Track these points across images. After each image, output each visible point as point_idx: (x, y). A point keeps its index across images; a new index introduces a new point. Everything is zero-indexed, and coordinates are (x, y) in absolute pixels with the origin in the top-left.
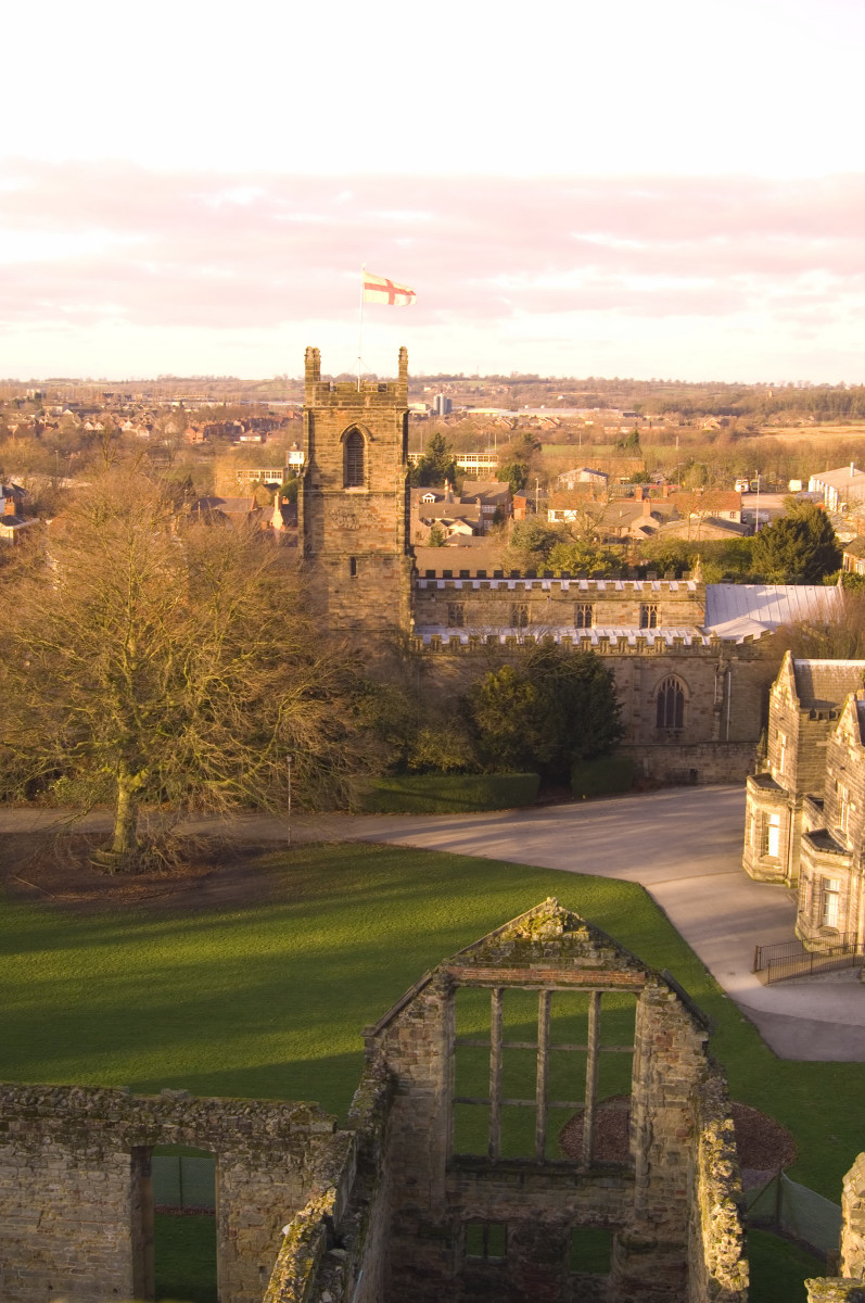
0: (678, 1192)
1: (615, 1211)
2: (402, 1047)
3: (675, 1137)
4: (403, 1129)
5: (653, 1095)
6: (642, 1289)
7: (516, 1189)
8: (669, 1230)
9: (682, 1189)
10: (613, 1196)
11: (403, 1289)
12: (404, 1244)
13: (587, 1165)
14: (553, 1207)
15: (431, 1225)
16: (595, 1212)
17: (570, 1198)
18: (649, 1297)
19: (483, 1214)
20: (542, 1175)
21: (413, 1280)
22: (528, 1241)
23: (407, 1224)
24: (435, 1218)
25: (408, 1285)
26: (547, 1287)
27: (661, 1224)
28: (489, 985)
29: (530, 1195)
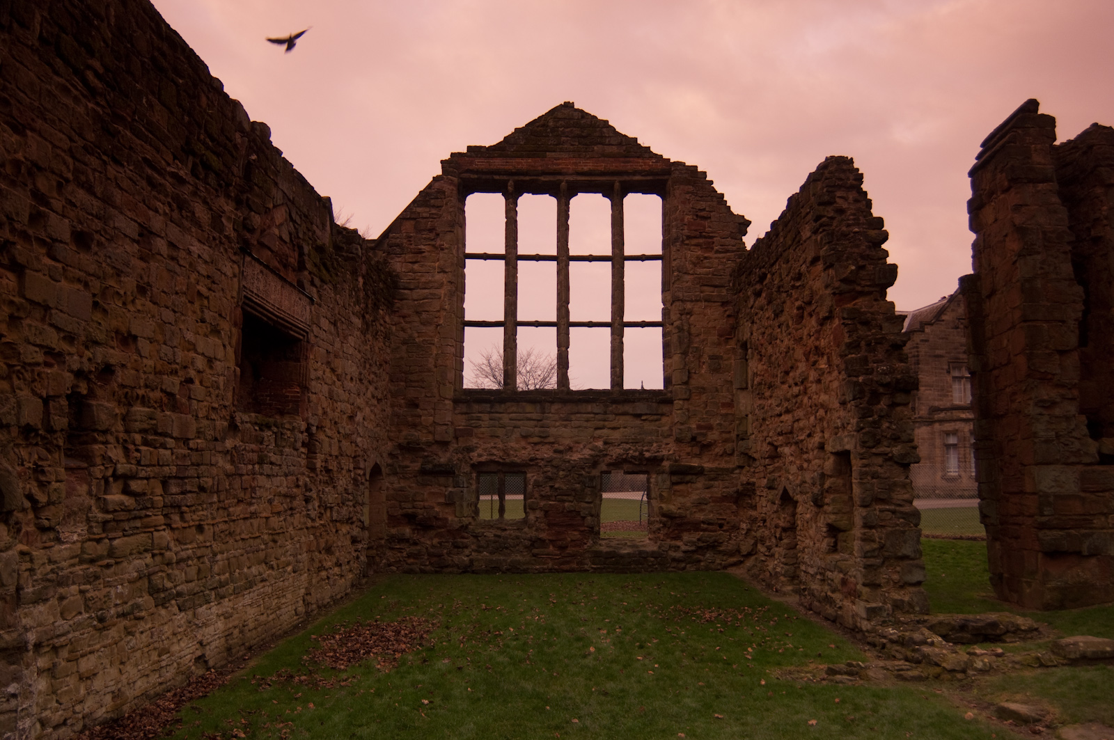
2: (405, 244)
3: (716, 337)
5: (690, 287)
6: (688, 530)
7: (535, 423)
8: (716, 455)
9: (728, 400)
10: (649, 426)
11: (402, 547)
12: (402, 485)
13: (617, 388)
14: (579, 443)
15: (436, 461)
16: (628, 446)
17: (599, 432)
18: (699, 540)
19: (498, 455)
20: (564, 402)
21: (414, 533)
22: (551, 479)
23: (407, 463)
24: (440, 453)
25: (407, 541)
26: (576, 533)
27: (706, 447)
28: (505, 177)
29: (553, 431)
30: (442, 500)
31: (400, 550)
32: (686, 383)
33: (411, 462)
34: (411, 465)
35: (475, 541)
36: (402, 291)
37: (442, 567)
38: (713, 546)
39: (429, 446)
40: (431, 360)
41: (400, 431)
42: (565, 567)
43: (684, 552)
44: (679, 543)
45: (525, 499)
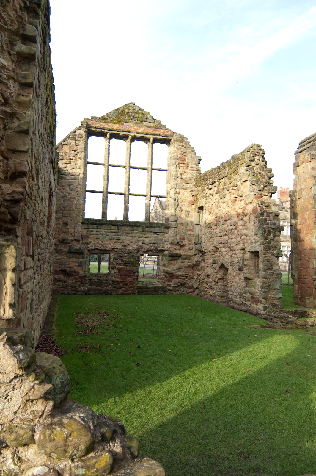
0: (190, 230)
1: (160, 244)
2: (64, 155)
3: (188, 204)
5: (179, 183)
6: (175, 279)
7: (115, 233)
8: (186, 250)
9: (191, 229)
10: (159, 237)
11: (59, 283)
12: (60, 257)
13: (148, 222)
14: (132, 243)
15: (74, 248)
16: (151, 245)
17: (140, 239)
18: (178, 282)
19: (99, 246)
20: (127, 226)
21: (65, 278)
22: (122, 257)
23: (62, 248)
24: (76, 245)
25: (61, 281)
26: (131, 279)
27: (182, 246)
28: (106, 131)
29: (122, 237)
30: (77, 264)
31: (58, 285)
32: (176, 221)
33: (64, 248)
34: (64, 249)
35: (89, 281)
36: (62, 175)
37: (76, 292)
38: (183, 285)
39: (72, 241)
40: (74, 206)
41: (59, 235)
42: (127, 292)
43: (173, 287)
44: (170, 283)
45: (109, 264)
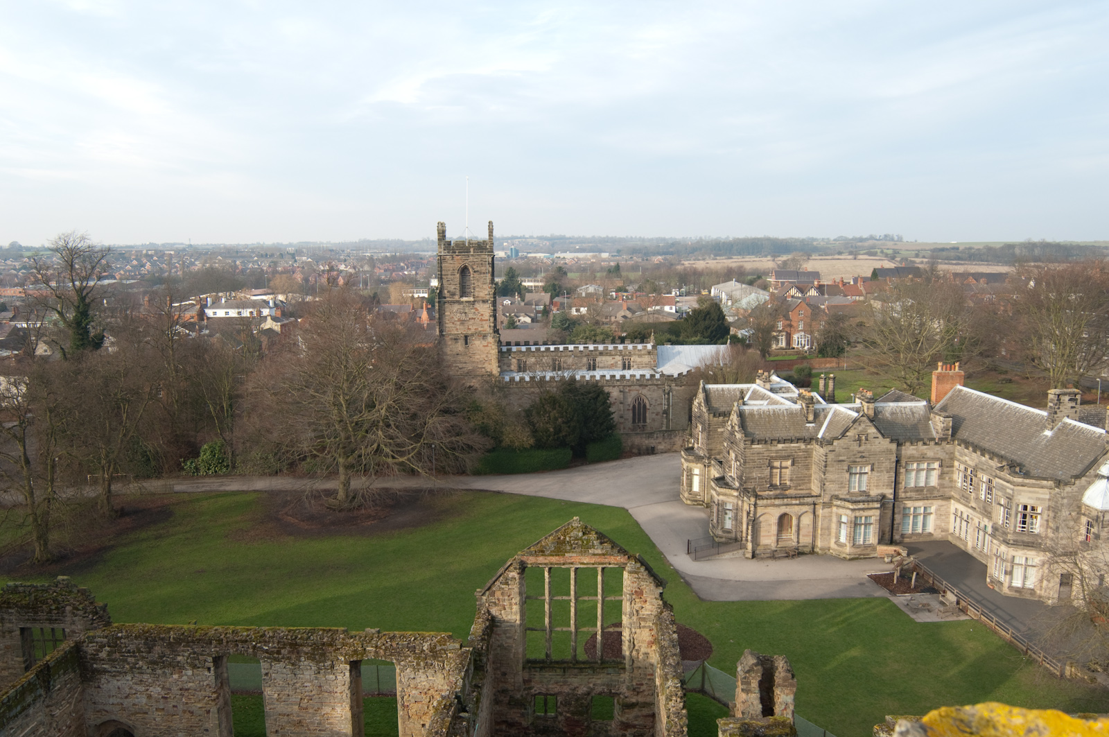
0: (649, 675)
1: (615, 686)
2: (497, 601)
3: (646, 645)
4: (499, 646)
5: (634, 622)
8: (645, 695)
9: (651, 673)
10: (614, 678)
11: (501, 733)
12: (501, 708)
13: (599, 662)
14: (581, 685)
15: (515, 697)
16: (605, 687)
17: (591, 680)
18: (635, 732)
19: (544, 691)
20: (575, 668)
21: (507, 728)
22: (568, 704)
24: (517, 693)
25: (501, 730)
26: (580, 729)
27: (640, 693)
28: (543, 566)
29: (569, 680)
30: (519, 715)
32: (632, 662)
33: (504, 698)
36: (497, 623)
39: (512, 690)
40: (512, 654)
41: (498, 684)
44: (626, 733)
